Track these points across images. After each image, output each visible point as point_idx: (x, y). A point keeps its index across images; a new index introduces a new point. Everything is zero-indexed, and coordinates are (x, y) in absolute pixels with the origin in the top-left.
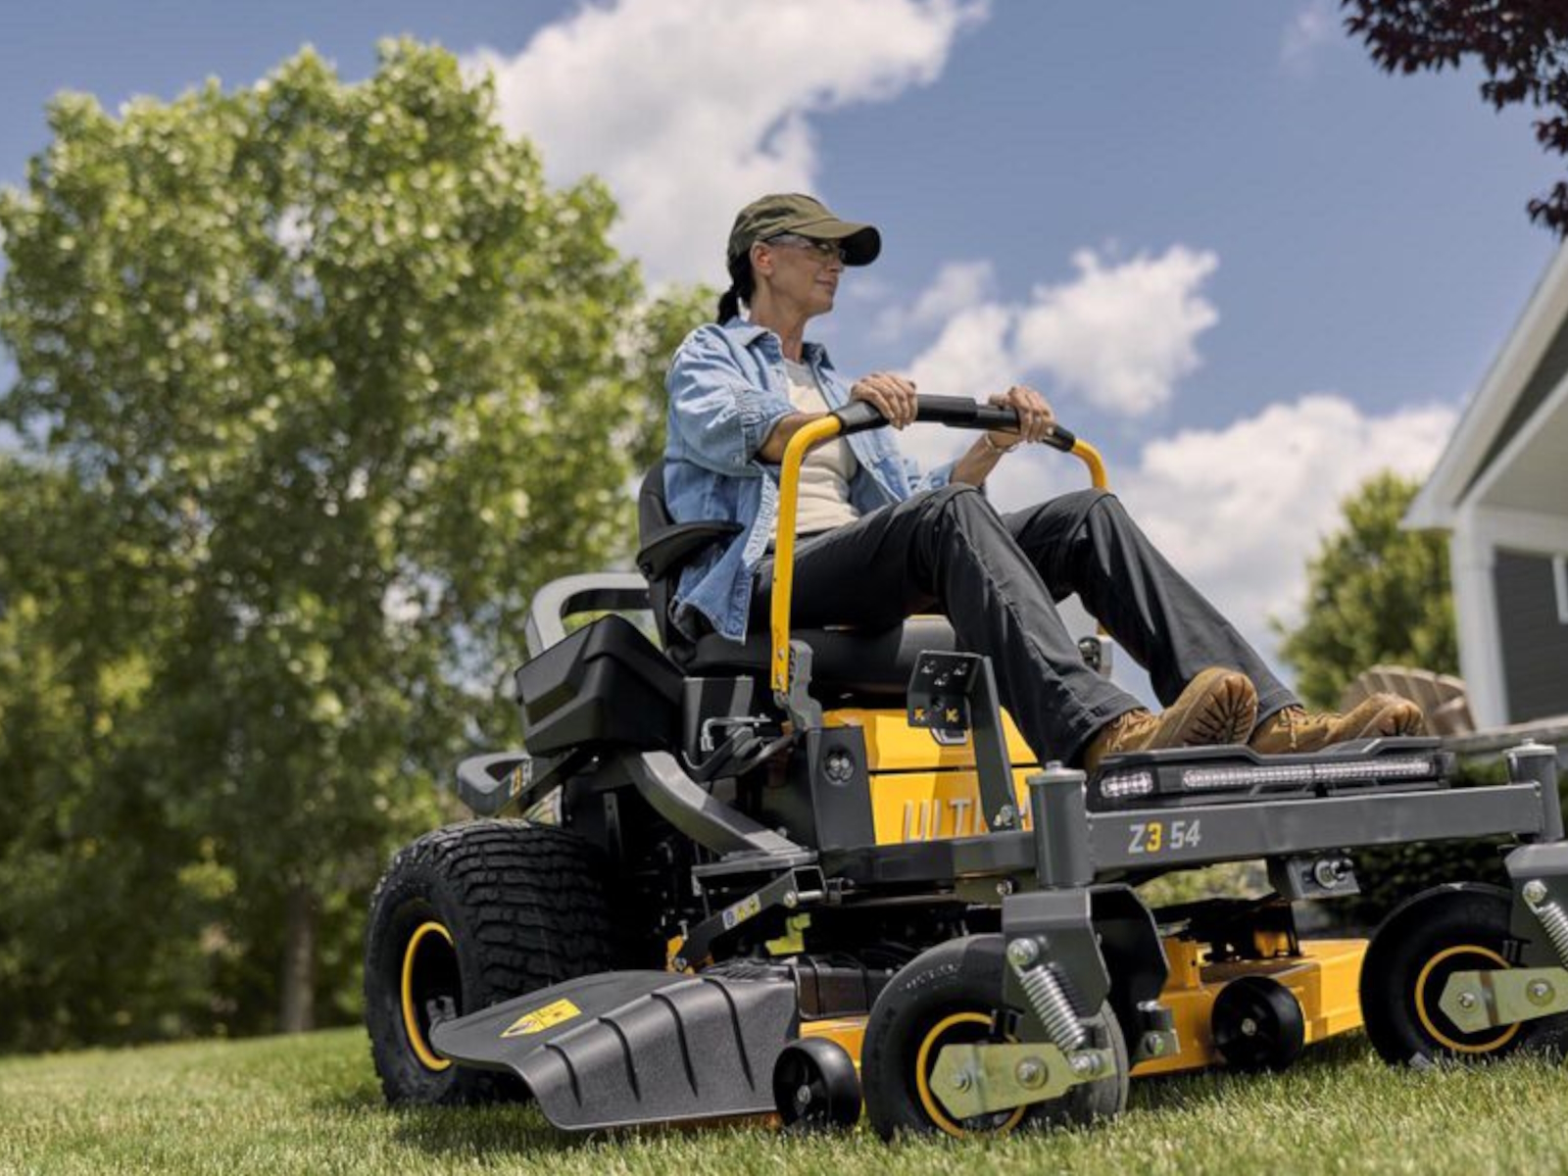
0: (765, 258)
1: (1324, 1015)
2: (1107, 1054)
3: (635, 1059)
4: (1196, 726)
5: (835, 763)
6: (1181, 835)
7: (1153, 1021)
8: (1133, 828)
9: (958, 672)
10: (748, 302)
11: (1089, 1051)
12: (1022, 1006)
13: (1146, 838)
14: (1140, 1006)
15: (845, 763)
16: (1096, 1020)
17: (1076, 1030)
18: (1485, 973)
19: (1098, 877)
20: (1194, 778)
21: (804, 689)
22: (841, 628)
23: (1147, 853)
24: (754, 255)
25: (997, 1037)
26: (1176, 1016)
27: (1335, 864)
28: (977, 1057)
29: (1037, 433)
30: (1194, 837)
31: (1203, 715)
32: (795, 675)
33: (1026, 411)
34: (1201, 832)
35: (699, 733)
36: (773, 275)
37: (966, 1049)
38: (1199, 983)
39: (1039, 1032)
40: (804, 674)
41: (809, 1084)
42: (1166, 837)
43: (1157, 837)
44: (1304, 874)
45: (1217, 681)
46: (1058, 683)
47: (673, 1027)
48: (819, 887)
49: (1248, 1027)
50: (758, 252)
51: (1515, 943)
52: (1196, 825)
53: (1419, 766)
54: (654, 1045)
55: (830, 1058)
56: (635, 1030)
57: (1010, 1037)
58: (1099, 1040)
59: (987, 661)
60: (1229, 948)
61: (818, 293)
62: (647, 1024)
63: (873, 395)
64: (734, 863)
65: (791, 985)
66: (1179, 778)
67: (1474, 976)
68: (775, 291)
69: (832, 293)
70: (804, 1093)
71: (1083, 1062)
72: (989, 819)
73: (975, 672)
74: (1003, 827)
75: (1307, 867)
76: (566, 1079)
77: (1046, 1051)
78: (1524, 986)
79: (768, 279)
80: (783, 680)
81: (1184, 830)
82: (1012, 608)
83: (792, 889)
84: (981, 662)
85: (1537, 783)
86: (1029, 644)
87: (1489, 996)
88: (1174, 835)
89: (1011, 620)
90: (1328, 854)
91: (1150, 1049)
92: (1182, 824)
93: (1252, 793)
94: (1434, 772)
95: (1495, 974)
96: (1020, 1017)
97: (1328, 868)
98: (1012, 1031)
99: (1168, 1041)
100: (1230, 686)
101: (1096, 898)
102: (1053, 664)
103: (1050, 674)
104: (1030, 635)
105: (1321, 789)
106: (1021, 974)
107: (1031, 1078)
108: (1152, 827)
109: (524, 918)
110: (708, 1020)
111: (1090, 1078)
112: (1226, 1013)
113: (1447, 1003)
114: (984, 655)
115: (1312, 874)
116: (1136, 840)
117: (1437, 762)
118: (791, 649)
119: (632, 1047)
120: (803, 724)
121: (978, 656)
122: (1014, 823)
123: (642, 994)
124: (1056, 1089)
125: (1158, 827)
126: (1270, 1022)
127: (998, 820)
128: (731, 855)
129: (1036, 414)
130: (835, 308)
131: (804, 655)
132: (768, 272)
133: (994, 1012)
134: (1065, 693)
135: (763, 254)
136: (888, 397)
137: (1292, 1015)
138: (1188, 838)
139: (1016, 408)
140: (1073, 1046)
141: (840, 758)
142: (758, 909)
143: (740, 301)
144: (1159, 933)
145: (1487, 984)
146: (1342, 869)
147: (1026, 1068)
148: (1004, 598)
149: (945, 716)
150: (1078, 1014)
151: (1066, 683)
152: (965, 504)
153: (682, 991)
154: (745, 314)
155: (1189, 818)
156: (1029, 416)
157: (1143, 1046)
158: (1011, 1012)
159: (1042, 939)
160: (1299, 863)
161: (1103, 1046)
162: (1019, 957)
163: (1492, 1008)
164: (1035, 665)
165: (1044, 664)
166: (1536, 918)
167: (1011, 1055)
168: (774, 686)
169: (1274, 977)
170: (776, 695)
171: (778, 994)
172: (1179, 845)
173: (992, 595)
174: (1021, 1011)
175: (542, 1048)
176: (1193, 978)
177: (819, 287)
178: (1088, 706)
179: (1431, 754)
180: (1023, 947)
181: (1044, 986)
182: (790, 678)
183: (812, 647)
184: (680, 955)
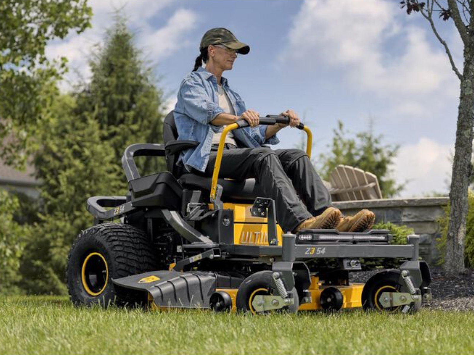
0: (212, 51)
1: (351, 301)
2: (293, 300)
3: (176, 292)
4: (326, 221)
5: (225, 220)
6: (320, 251)
7: (306, 295)
8: (308, 248)
9: (266, 203)
10: (205, 61)
11: (288, 299)
12: (275, 287)
13: (310, 251)
14: (304, 291)
15: (228, 220)
16: (291, 292)
17: (286, 293)
18: (391, 293)
19: (297, 260)
20: (322, 237)
21: (219, 199)
22: (229, 179)
23: (309, 254)
24: (209, 49)
25: (268, 294)
26: (312, 294)
27: (355, 261)
28: (263, 299)
29: (294, 125)
30: (323, 252)
31: (328, 219)
32: (217, 194)
33: (292, 118)
34: (325, 250)
35: (186, 207)
36: (214, 56)
37: (261, 297)
38: (318, 289)
39: (278, 293)
40: (220, 194)
41: (220, 302)
42: (316, 251)
43: (313, 251)
44: (348, 263)
45: (332, 211)
46: (291, 210)
47: (186, 285)
48: (219, 254)
49: (329, 300)
50: (210, 48)
51: (399, 286)
52: (324, 249)
53: (382, 238)
54: (181, 289)
55: (225, 296)
56: (177, 284)
57: (272, 295)
58: (291, 296)
59: (274, 201)
60: (330, 282)
61: (228, 65)
62: (180, 284)
63: (248, 119)
64: (195, 245)
65: (214, 278)
66: (318, 236)
67: (388, 294)
68: (214, 61)
69: (232, 64)
70: (218, 304)
71: (286, 300)
72: (269, 241)
73: (270, 204)
74: (273, 244)
75: (348, 261)
76: (160, 295)
77: (278, 298)
78: (399, 297)
79: (213, 57)
80: (214, 195)
81: (321, 250)
82: (280, 189)
83: (212, 254)
84: (272, 201)
85: (413, 245)
86: (284, 199)
87: (391, 299)
88: (318, 251)
89: (279, 191)
90: (354, 259)
91: (305, 301)
92: (320, 248)
93: (337, 242)
94: (386, 240)
95: (394, 294)
96: (274, 290)
97: (354, 262)
98: (272, 293)
99: (309, 300)
100: (336, 213)
101: (294, 265)
102: (290, 204)
103: (289, 207)
104: (285, 197)
105: (354, 242)
106: (275, 280)
107: (275, 304)
108: (312, 248)
109: (130, 257)
110: (194, 284)
111: (288, 304)
112: (324, 296)
113: (381, 300)
114: (273, 199)
115: (349, 263)
116: (308, 251)
117: (387, 237)
118: (217, 187)
119: (176, 288)
120: (218, 208)
121: (272, 200)
122: (276, 244)
123: (178, 276)
124: (281, 306)
125: (314, 249)
126: (334, 300)
127: (272, 242)
128: (195, 242)
129: (295, 119)
130: (233, 69)
131: (221, 189)
132: (213, 55)
133: (268, 288)
134: (292, 213)
135: (212, 49)
136: (252, 120)
137: (341, 298)
138: (322, 252)
139: (289, 117)
140: (285, 297)
141: (227, 219)
142: (201, 258)
143: (203, 61)
144: (310, 275)
145: (391, 296)
146: (357, 263)
147: (274, 301)
148: (279, 185)
149: (261, 213)
150: (287, 290)
151: (292, 210)
152: (270, 158)
153: (188, 276)
154: (204, 65)
155: (323, 247)
156: (292, 120)
157: (303, 300)
158: (272, 289)
159: (281, 273)
160: (346, 260)
161: (291, 298)
162: (275, 276)
163: (391, 302)
164: (285, 205)
165: (287, 205)
166: (404, 280)
167: (271, 298)
168: (211, 196)
169: (338, 289)
170: (211, 199)
171: (211, 280)
172: (319, 253)
173: (275, 185)
174: (274, 288)
175: (153, 287)
176: (317, 287)
177: (228, 62)
178: (298, 217)
179: (386, 235)
180: (276, 274)
181: (280, 283)
182: (216, 195)
183: (223, 186)
184: (174, 268)
